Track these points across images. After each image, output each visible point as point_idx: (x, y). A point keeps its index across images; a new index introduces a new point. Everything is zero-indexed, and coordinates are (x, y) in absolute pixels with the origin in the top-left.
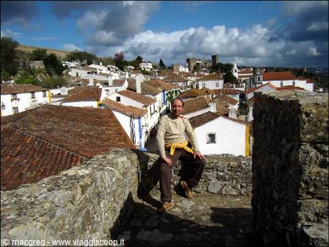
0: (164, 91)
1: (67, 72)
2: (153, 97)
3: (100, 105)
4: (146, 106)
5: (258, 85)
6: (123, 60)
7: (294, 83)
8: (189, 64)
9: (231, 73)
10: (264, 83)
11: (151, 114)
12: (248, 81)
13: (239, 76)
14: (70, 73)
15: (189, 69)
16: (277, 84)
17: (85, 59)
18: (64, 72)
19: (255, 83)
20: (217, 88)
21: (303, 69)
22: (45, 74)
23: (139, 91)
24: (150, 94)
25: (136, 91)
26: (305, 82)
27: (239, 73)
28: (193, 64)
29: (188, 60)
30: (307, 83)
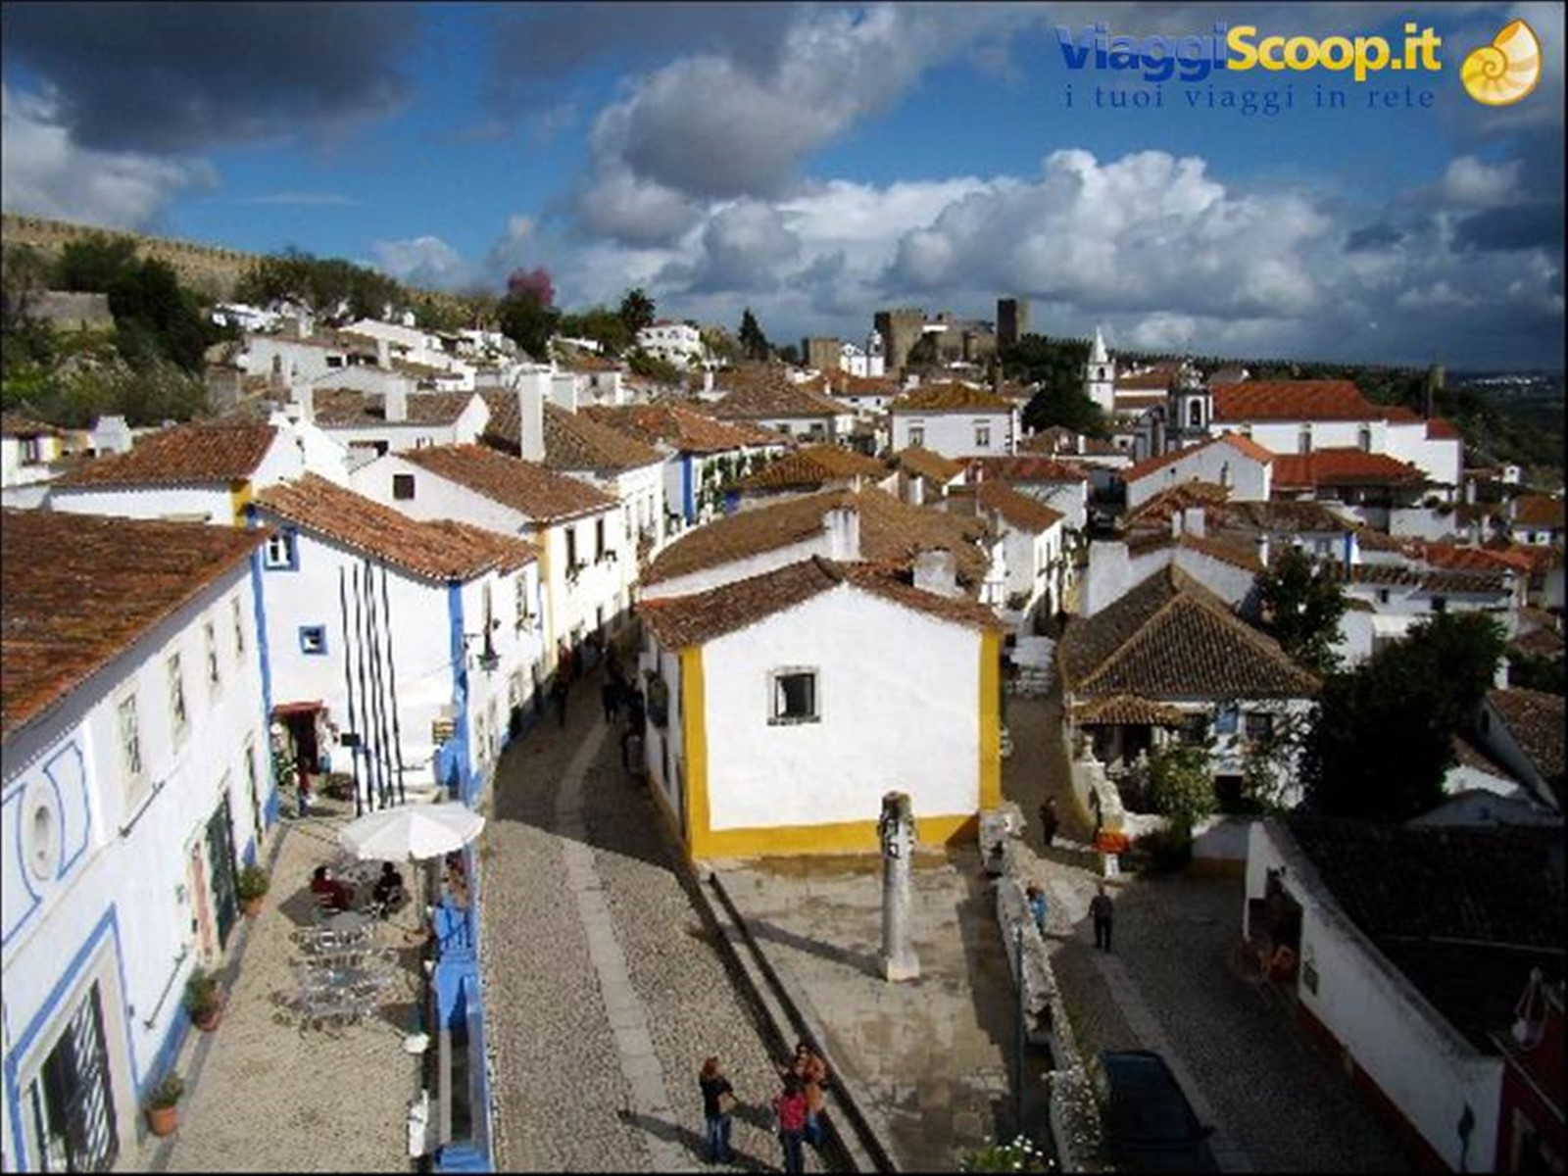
0: (685, 455)
1: (230, 353)
2: (598, 484)
3: (249, 510)
4: (539, 527)
5: (1187, 444)
6: (546, 309)
7: (1366, 435)
8: (888, 338)
9: (1080, 385)
10: (1216, 430)
11: (574, 567)
12: (1147, 421)
13: (1120, 403)
14: (242, 360)
15: (889, 363)
16: (1280, 438)
17: (340, 295)
18: (214, 353)
19: (1174, 433)
20: (982, 452)
21: (1427, 376)
22: (106, 358)
23: (533, 449)
24: (591, 466)
25: (516, 450)
26: (1421, 430)
27: (1118, 384)
28: (905, 341)
29: (883, 322)
30: (1432, 435)
